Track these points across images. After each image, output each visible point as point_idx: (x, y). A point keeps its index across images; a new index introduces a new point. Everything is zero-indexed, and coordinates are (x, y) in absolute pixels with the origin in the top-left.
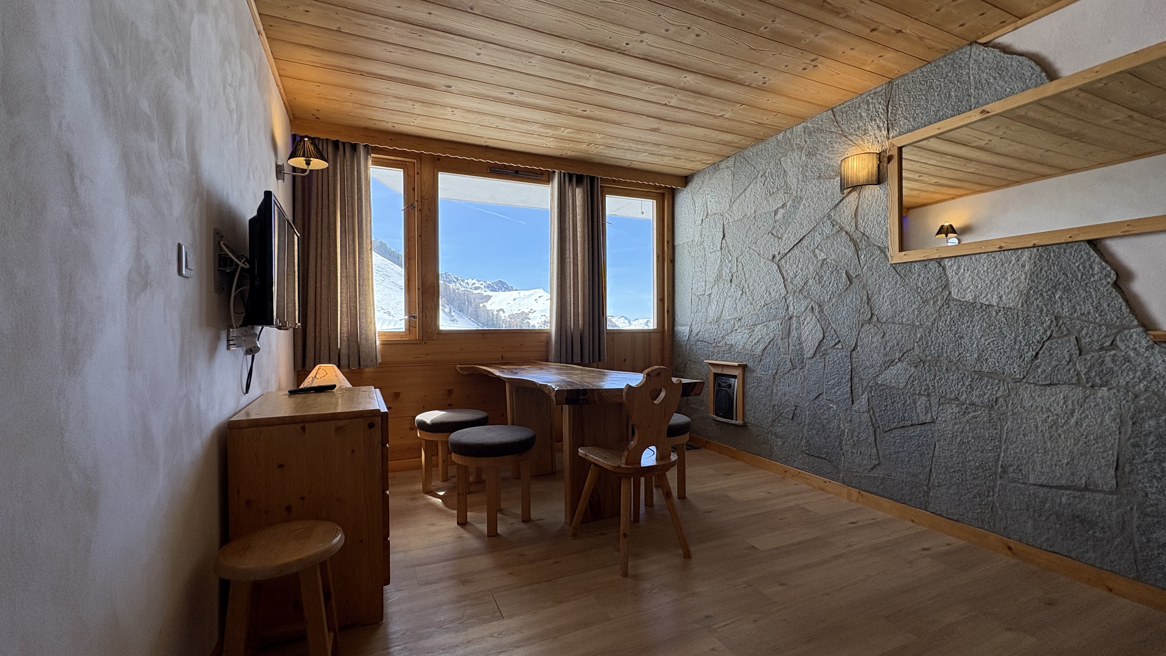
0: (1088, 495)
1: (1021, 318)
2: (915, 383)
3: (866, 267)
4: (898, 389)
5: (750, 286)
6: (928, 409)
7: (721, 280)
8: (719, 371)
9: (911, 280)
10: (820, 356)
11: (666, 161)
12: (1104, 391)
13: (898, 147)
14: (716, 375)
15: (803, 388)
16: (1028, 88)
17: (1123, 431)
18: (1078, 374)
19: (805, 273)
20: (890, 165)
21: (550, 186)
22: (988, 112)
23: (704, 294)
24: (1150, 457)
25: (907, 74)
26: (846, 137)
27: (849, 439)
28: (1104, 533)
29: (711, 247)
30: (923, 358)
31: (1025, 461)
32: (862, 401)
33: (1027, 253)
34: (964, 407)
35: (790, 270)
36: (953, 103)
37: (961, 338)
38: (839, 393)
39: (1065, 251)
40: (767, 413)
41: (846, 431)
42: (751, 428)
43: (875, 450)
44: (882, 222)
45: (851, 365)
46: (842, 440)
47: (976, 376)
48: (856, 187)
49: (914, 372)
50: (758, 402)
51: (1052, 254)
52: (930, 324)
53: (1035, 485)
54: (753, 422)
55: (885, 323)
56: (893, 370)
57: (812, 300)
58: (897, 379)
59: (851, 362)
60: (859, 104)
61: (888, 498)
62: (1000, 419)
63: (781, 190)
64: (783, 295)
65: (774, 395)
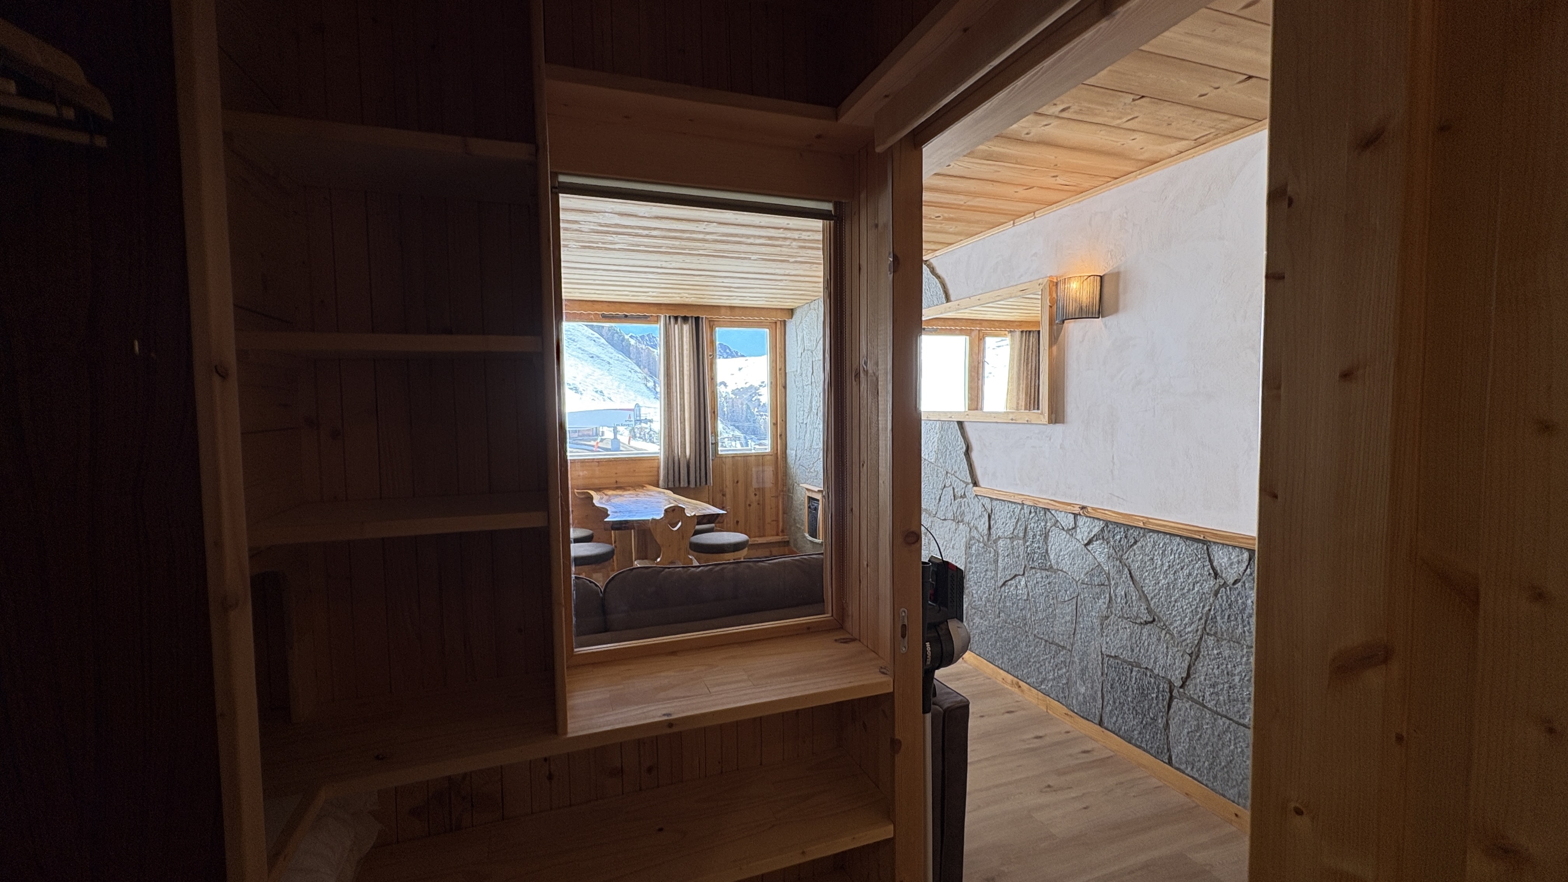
1: (935, 471)
8: (810, 494)
14: (809, 498)
16: (938, 304)
17: (966, 552)
18: (954, 513)
21: (656, 325)
23: (803, 423)
29: (806, 381)
33: (938, 425)
39: (950, 427)
51: (947, 428)
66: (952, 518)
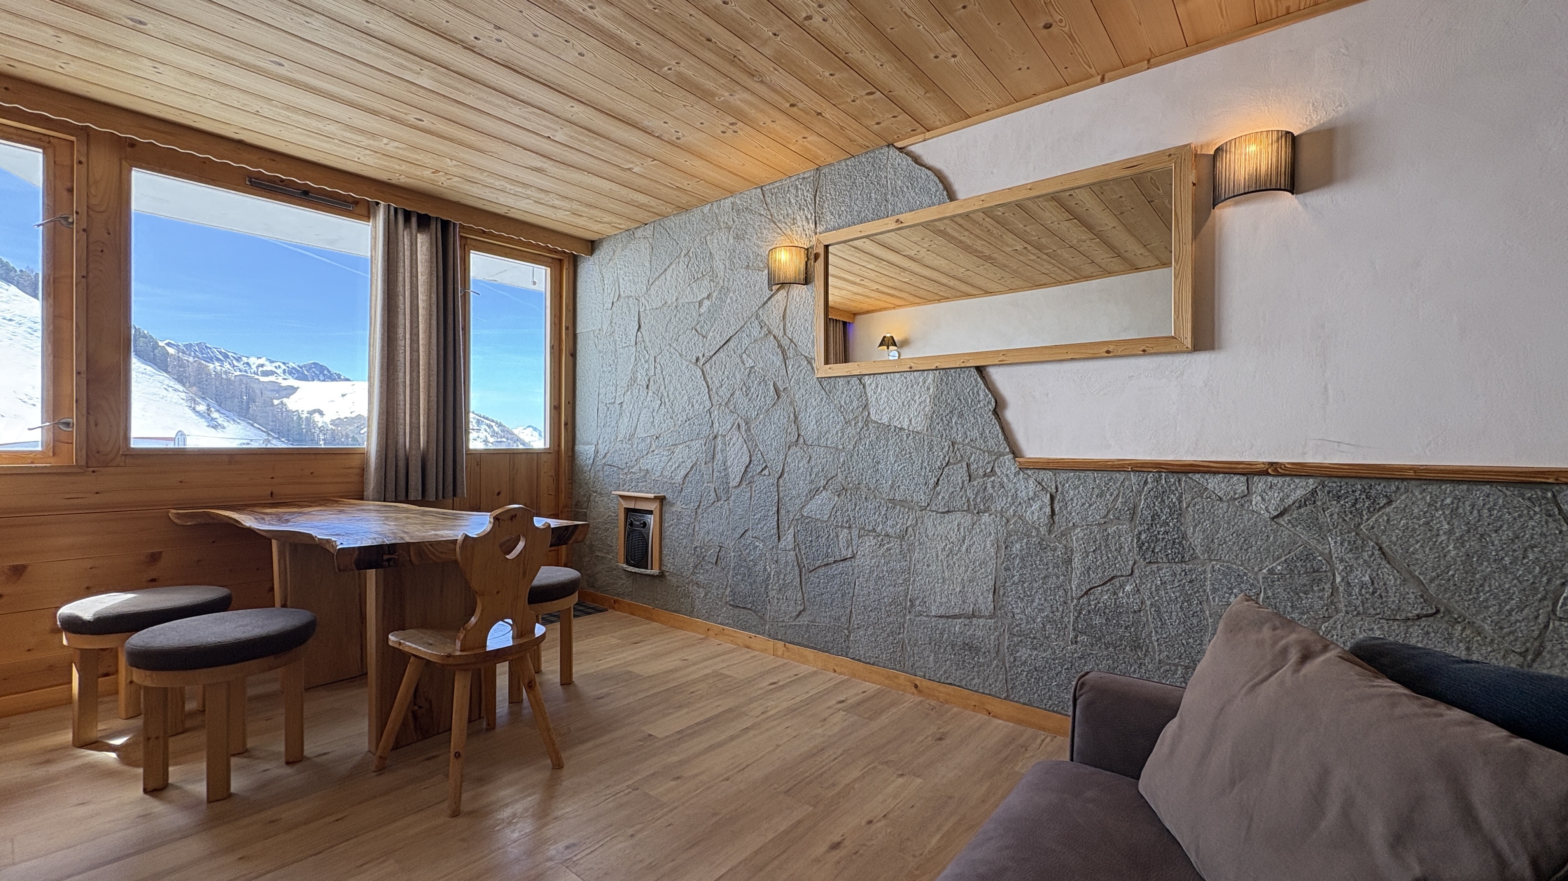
0: (975, 621)
1: (926, 443)
2: (839, 513)
3: (793, 379)
4: (822, 522)
5: (670, 395)
6: (849, 543)
7: (636, 384)
8: (631, 505)
9: (835, 397)
10: (747, 485)
11: (561, 215)
12: (985, 517)
13: (825, 246)
14: (628, 511)
15: (728, 523)
16: (933, 204)
17: (999, 555)
18: (968, 501)
19: (731, 382)
20: (816, 264)
21: (371, 224)
22: (902, 223)
23: (614, 403)
24: (1016, 579)
25: (833, 165)
26: (775, 223)
27: (775, 583)
28: (986, 657)
29: (624, 341)
30: (845, 485)
31: (928, 593)
32: (788, 539)
33: (931, 376)
34: (880, 539)
35: (715, 376)
36: (873, 206)
37: (878, 463)
38: (765, 528)
39: (959, 376)
40: (689, 557)
41: (773, 573)
42: (669, 578)
43: (800, 594)
44: (810, 327)
45: (778, 495)
46: (768, 585)
47: (890, 505)
48: (784, 284)
49: (837, 501)
50: (677, 544)
51: (950, 378)
52: (852, 448)
53: (936, 617)
54: (671, 570)
55: (811, 445)
56: (818, 500)
57: (738, 415)
58: (822, 510)
59: (778, 490)
60: (789, 187)
61: (812, 648)
62: (909, 549)
63: (707, 276)
64: (708, 408)
65: (696, 534)
66: (965, 508)
